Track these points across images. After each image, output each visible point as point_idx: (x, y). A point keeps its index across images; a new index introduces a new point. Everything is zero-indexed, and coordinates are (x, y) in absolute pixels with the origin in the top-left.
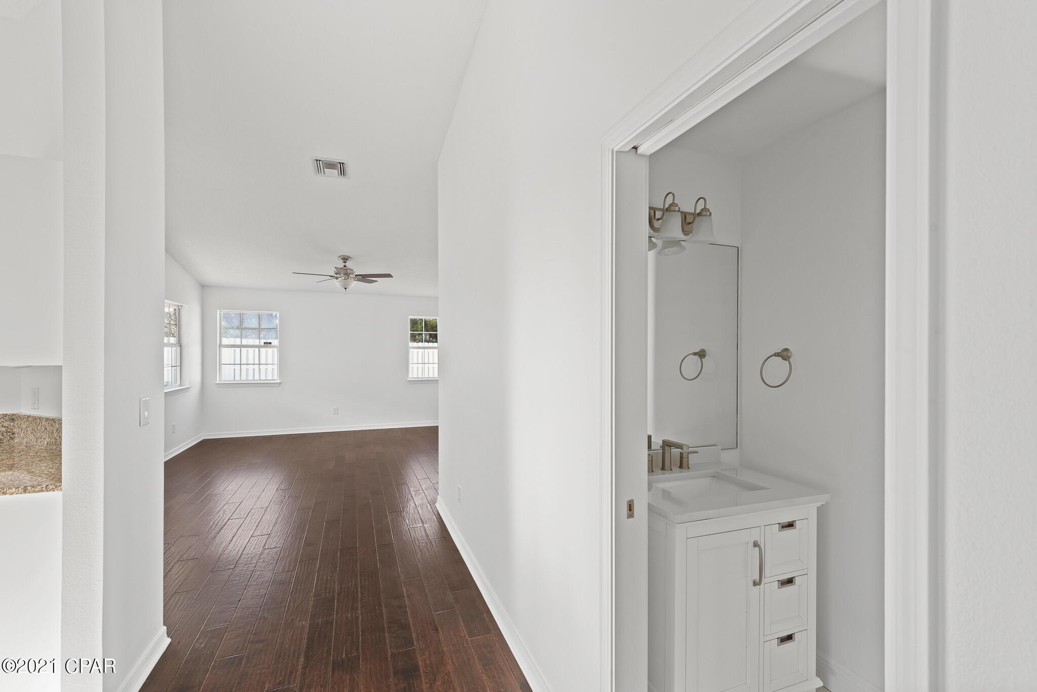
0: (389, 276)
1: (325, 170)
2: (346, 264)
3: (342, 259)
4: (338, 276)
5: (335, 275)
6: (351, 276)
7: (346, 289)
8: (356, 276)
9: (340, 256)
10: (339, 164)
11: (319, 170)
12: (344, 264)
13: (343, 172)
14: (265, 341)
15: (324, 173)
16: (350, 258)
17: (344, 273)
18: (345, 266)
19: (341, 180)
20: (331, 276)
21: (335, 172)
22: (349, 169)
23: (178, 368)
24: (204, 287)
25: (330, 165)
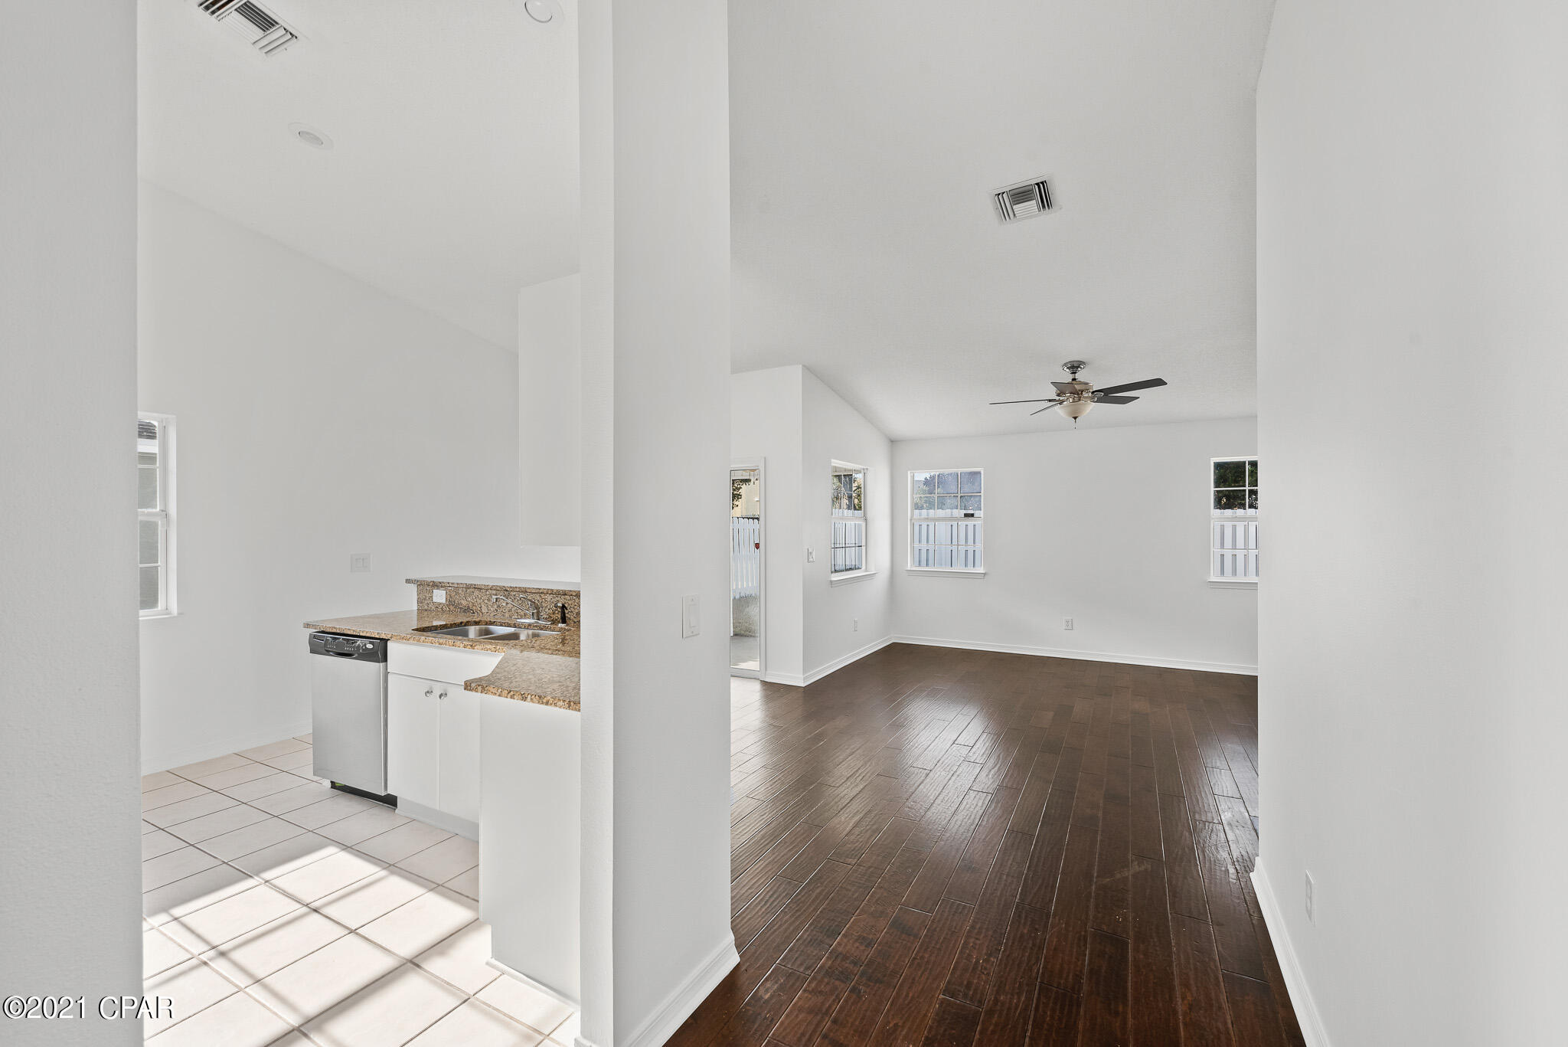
0: (1159, 382)
1: (1014, 207)
2: (1077, 376)
3: (1068, 368)
4: (1061, 398)
5: (1057, 398)
6: (1085, 395)
7: (1075, 418)
8: (1093, 392)
9: (1065, 365)
10: (1036, 186)
11: (1005, 214)
12: (1071, 377)
13: (1046, 202)
14: (965, 512)
15: (1014, 215)
16: (1084, 363)
17: (1072, 392)
18: (1074, 379)
19: (1048, 216)
20: (1050, 401)
21: (1032, 205)
22: (1057, 192)
23: (864, 548)
24: (893, 442)
25: (1021, 195)
